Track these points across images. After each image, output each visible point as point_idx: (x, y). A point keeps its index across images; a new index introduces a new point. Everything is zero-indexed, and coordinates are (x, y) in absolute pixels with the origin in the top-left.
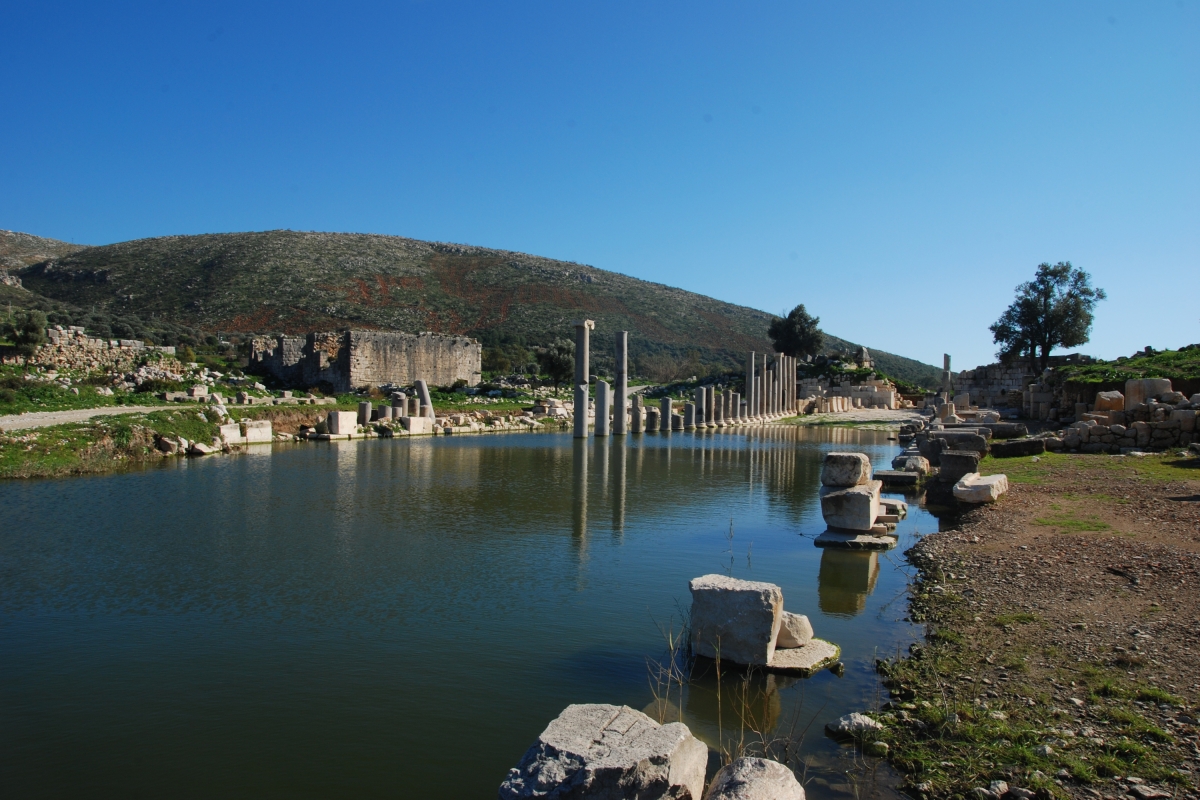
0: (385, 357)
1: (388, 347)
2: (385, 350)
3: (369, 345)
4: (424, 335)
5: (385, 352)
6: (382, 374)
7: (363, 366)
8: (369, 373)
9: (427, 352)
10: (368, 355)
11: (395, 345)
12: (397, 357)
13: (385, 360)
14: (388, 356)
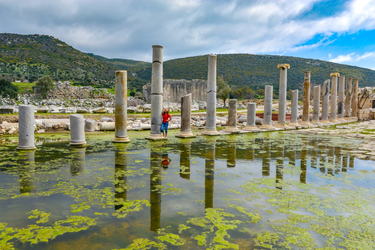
0: (177, 91)
1: (178, 87)
2: (176, 88)
3: (169, 85)
4: (195, 81)
5: (177, 89)
6: (175, 98)
7: (167, 95)
8: (169, 97)
9: (196, 88)
10: (169, 90)
11: (182, 85)
12: (182, 91)
13: (177, 92)
14: (178, 90)
